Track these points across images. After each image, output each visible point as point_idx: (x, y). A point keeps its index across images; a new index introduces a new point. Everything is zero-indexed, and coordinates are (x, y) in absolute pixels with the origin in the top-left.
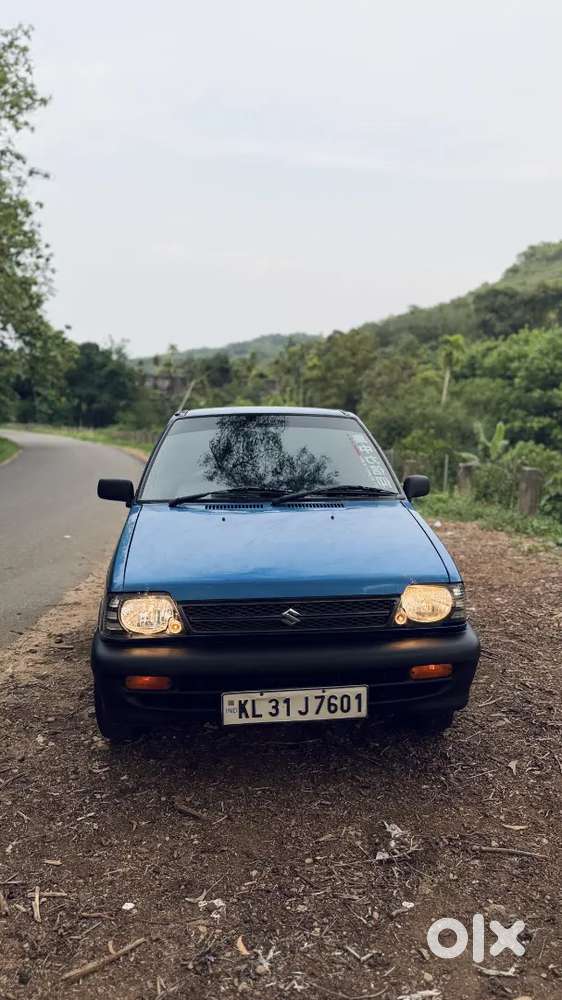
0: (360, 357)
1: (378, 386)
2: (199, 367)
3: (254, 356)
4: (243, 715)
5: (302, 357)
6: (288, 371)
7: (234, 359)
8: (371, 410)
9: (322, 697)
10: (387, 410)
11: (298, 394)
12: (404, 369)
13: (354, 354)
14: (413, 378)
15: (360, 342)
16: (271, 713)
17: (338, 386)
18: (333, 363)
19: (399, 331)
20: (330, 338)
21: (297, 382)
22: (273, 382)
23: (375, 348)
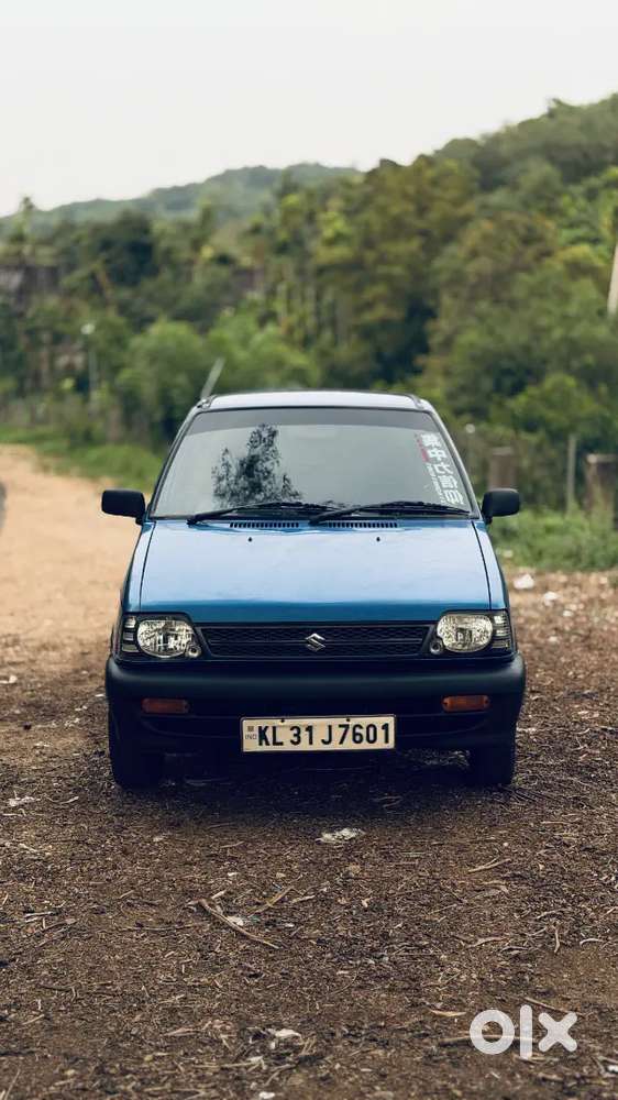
0: (434, 215)
1: (472, 279)
2: (85, 242)
3: (207, 215)
4: (264, 742)
5: (311, 218)
6: (282, 249)
7: (163, 223)
8: (457, 332)
9: (347, 727)
10: (491, 332)
11: (304, 299)
12: (527, 241)
13: (422, 211)
14: (547, 261)
15: (434, 183)
16: (292, 742)
17: (389, 279)
18: (377, 227)
19: (522, 155)
20: (372, 174)
21: (300, 272)
22: (248, 274)
23: (470, 194)
